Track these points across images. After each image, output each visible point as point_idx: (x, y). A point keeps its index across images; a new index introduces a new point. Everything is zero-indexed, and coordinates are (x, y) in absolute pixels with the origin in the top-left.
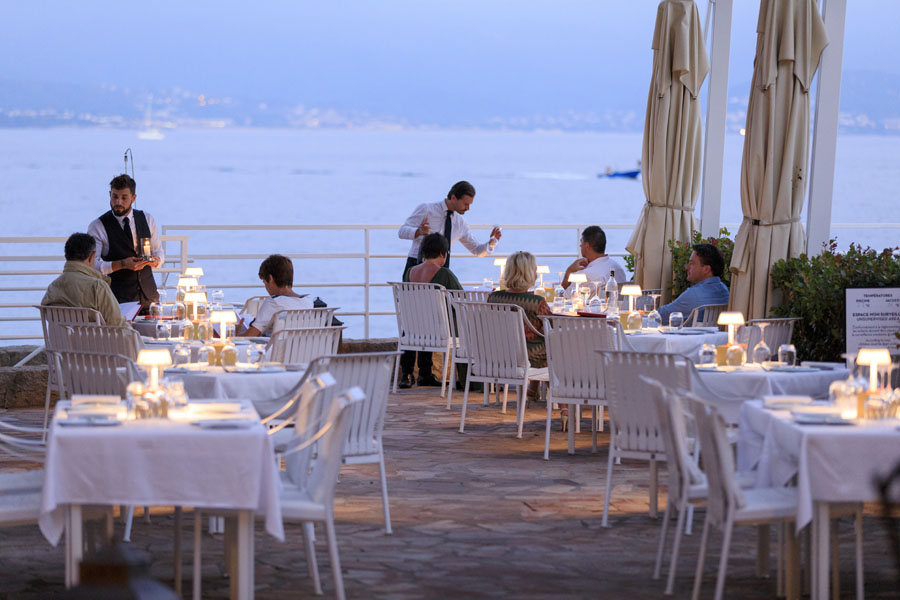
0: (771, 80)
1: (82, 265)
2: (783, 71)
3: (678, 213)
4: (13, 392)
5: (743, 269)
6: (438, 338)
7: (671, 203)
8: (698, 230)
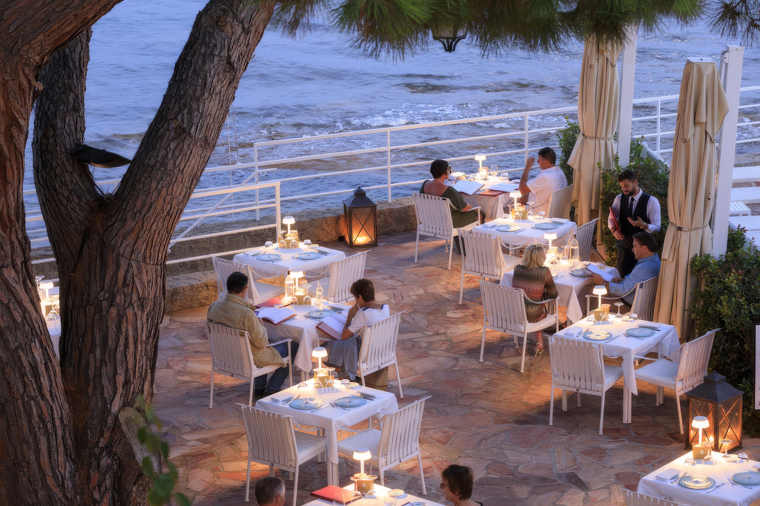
0: (690, 136)
1: (236, 297)
2: (698, 129)
3: (603, 142)
4: (172, 302)
5: (671, 260)
6: (445, 230)
7: (598, 136)
8: (616, 154)
